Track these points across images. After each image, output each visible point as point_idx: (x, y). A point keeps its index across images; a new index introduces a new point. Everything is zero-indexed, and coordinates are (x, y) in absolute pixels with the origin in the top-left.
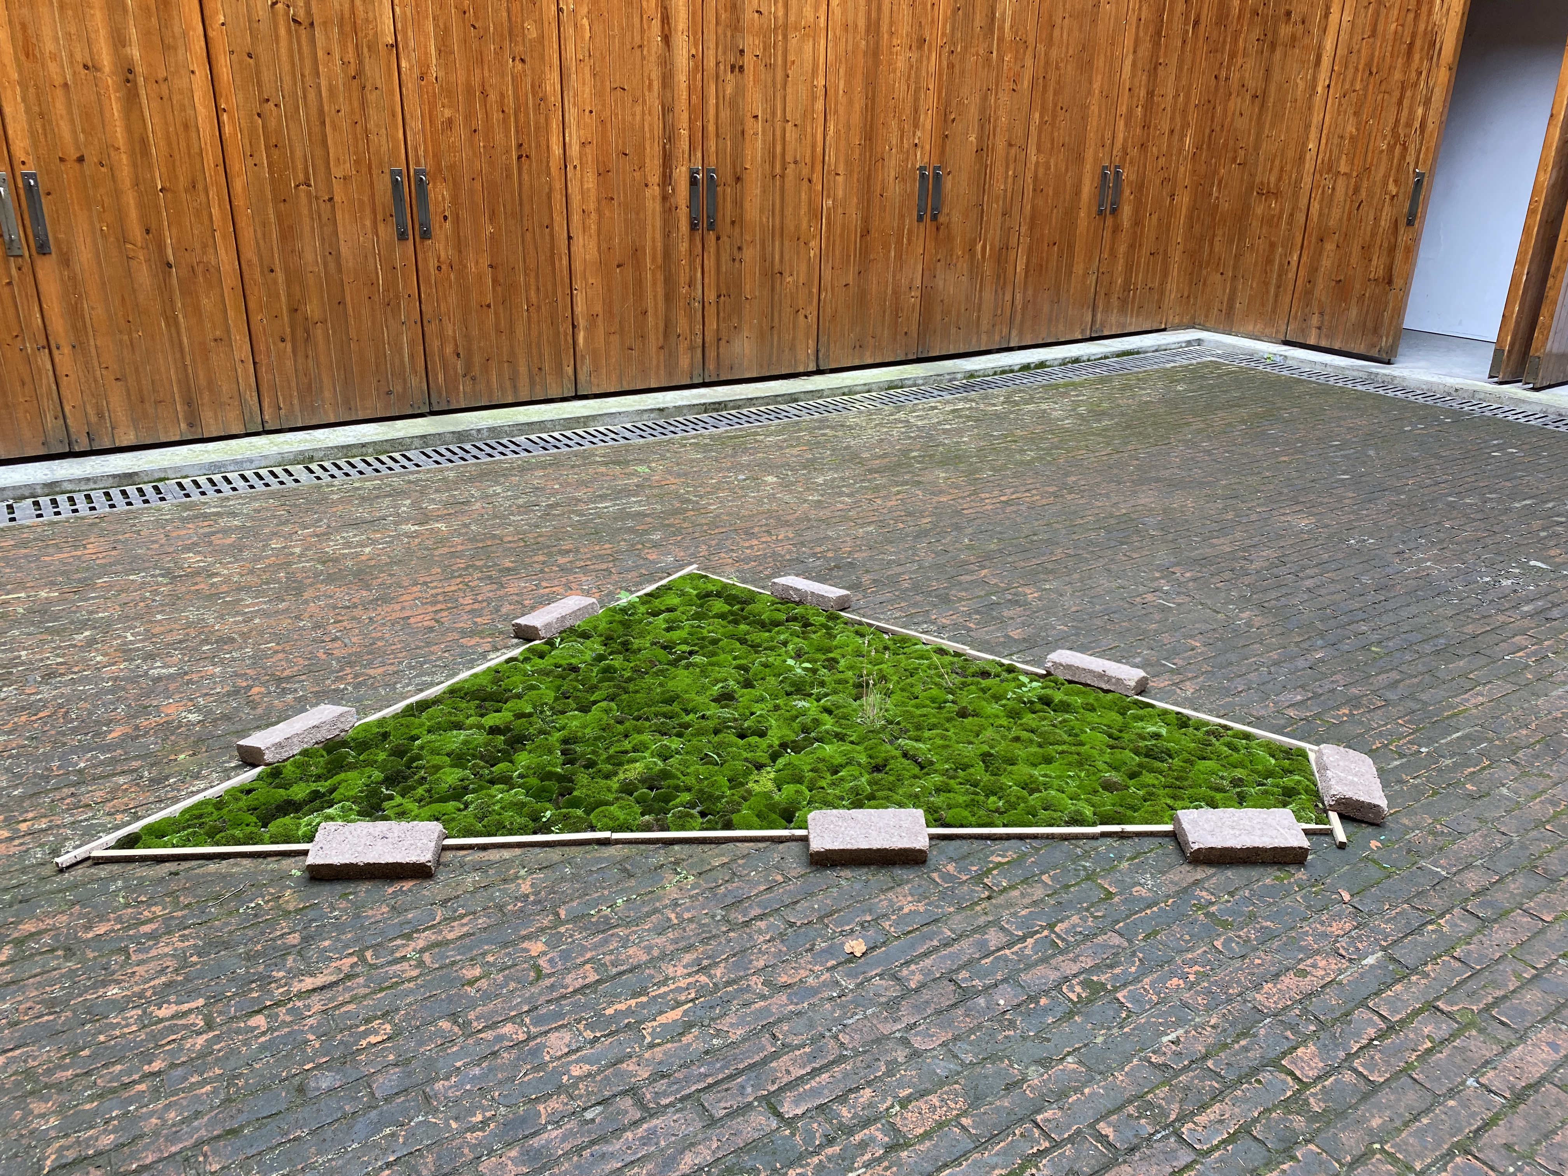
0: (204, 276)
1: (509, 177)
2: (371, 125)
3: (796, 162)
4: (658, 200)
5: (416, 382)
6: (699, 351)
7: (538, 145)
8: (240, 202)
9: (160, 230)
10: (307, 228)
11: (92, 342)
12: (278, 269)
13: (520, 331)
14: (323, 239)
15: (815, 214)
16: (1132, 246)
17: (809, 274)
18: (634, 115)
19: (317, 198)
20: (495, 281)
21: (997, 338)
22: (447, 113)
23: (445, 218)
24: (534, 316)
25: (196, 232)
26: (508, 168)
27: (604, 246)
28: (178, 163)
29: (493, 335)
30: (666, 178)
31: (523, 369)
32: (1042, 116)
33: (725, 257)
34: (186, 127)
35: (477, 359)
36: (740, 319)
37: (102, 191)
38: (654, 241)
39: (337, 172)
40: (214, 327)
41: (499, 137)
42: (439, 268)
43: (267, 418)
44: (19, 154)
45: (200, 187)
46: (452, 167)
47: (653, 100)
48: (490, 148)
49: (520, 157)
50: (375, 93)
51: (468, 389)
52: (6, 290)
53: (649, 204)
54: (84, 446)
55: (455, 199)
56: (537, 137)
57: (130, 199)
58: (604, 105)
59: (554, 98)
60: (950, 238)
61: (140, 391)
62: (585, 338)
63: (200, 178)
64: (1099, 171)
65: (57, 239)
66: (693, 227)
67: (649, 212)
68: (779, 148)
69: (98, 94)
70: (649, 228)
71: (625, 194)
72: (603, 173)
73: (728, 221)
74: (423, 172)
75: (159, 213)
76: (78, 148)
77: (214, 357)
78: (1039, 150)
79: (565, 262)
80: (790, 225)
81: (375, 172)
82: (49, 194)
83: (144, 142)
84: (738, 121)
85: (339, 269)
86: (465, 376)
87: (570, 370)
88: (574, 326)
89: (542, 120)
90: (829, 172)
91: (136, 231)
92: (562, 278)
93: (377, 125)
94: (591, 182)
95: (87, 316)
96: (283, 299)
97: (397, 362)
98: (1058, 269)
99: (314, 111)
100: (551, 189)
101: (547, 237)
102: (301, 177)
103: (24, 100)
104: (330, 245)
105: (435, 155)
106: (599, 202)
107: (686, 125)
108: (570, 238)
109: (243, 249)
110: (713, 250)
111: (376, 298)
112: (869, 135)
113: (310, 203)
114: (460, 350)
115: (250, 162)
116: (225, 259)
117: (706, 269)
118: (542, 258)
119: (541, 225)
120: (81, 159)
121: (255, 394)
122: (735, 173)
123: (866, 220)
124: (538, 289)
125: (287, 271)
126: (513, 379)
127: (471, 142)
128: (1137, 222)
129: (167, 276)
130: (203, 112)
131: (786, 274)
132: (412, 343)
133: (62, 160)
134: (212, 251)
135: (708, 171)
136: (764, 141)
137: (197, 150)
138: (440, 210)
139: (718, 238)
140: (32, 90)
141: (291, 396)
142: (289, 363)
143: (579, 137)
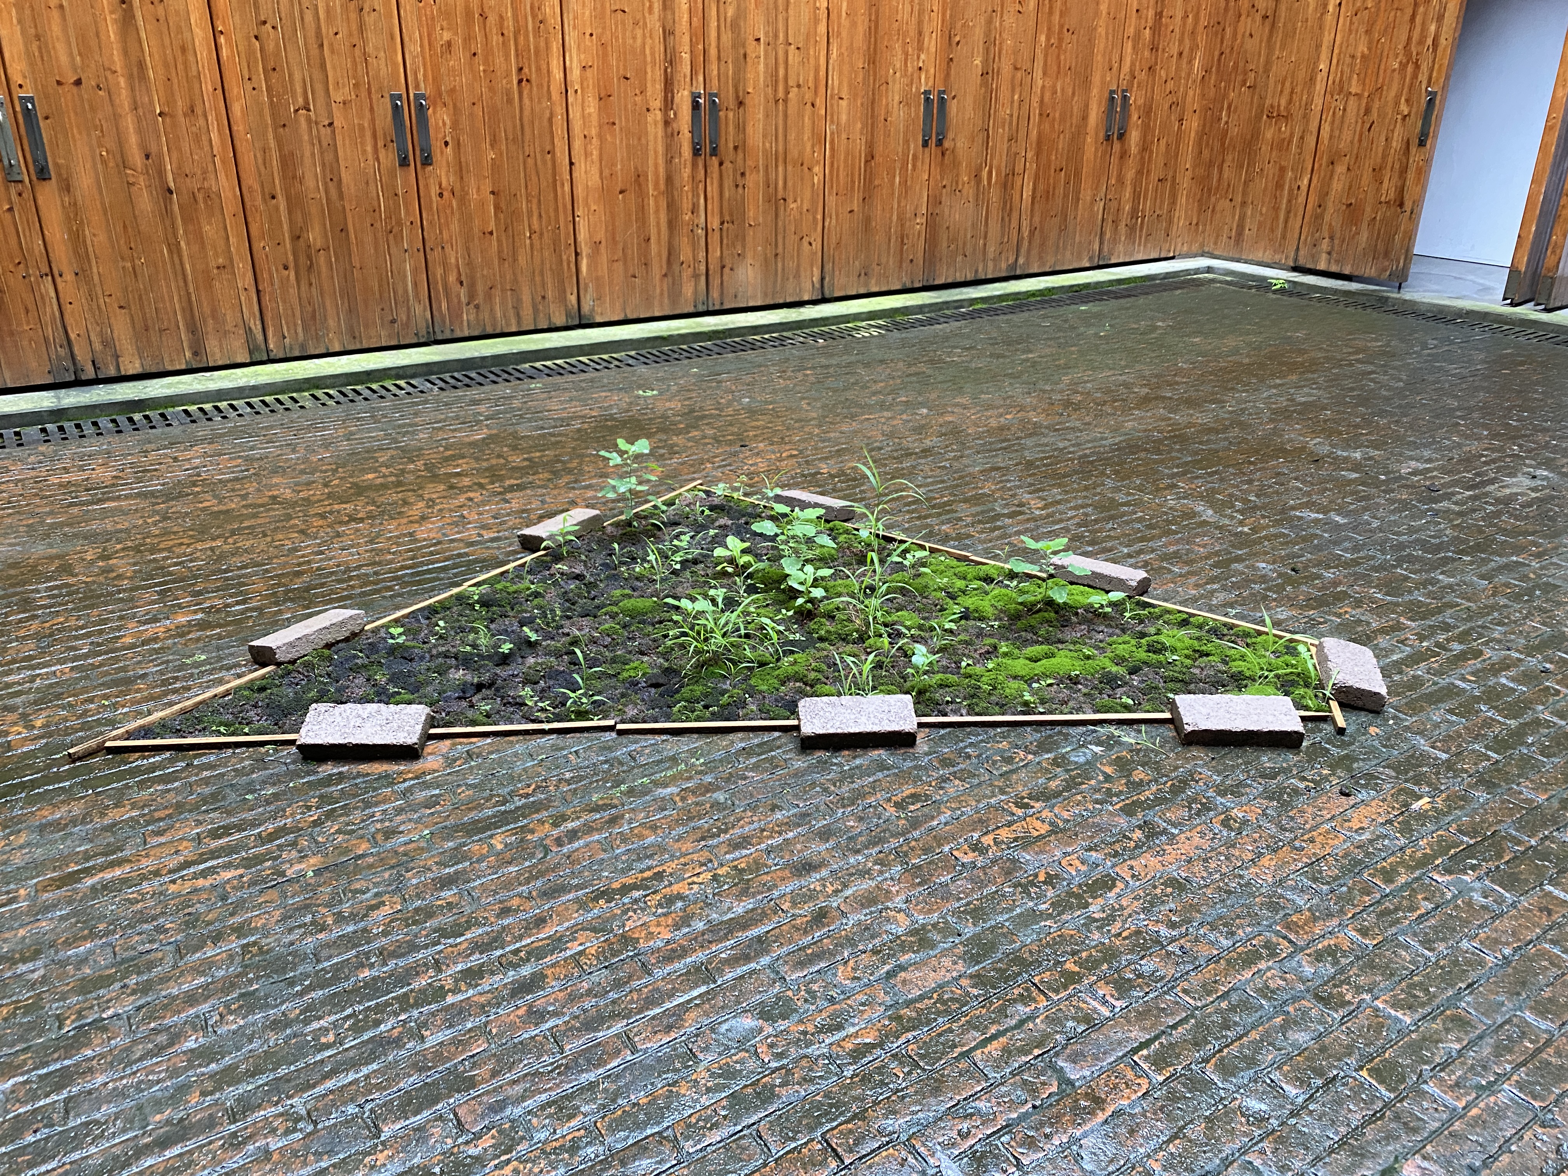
0: (205, 202)
1: (510, 101)
2: (370, 49)
3: (799, 86)
4: (660, 126)
5: (420, 311)
6: (703, 278)
7: (539, 69)
8: (239, 128)
9: (160, 155)
10: (307, 154)
11: (95, 270)
12: (279, 197)
13: (522, 260)
14: (323, 165)
15: (820, 139)
16: (1139, 172)
17: (813, 201)
18: (634, 38)
19: (317, 123)
20: (497, 208)
21: (1004, 266)
22: (447, 36)
23: (446, 144)
24: (537, 243)
25: (196, 157)
26: (508, 93)
27: (606, 172)
28: (176, 86)
29: (496, 262)
30: (668, 103)
31: (526, 298)
32: (1048, 39)
33: (728, 183)
34: (183, 49)
35: (480, 288)
36: (744, 247)
37: (100, 115)
38: (656, 166)
39: (337, 96)
40: (216, 255)
41: (499, 60)
42: (441, 195)
43: (271, 346)
44: (17, 78)
45: (199, 110)
46: (453, 91)
47: (654, 22)
48: (490, 73)
49: (520, 81)
50: (373, 14)
51: (472, 317)
52: (8, 216)
53: (651, 129)
54: (90, 373)
55: (455, 125)
56: (537, 61)
57: (129, 123)
58: (604, 28)
59: (554, 21)
60: (956, 164)
61: (145, 320)
62: (589, 266)
63: (198, 103)
64: (1107, 95)
65: (56, 165)
66: (696, 152)
67: (651, 138)
68: (781, 72)
69: (94, 15)
70: (651, 153)
71: (627, 120)
72: (604, 98)
73: (731, 145)
74: (423, 96)
75: (159, 137)
76: (75, 70)
77: (217, 284)
78: (1045, 73)
79: (567, 188)
80: (794, 153)
81: (374, 97)
82: (47, 118)
83: (141, 65)
84: (739, 43)
85: (341, 196)
86: (468, 304)
87: (573, 299)
88: (577, 254)
89: (542, 44)
90: (832, 97)
91: (136, 157)
92: (565, 206)
93: (376, 49)
94: (592, 107)
95: (89, 242)
96: (286, 227)
97: (400, 292)
98: (1066, 196)
99: (311, 33)
100: (552, 114)
101: (549, 163)
102: (301, 100)
103: (19, 22)
104: (332, 172)
105: (434, 79)
106: (600, 127)
107: (687, 48)
108: (571, 164)
109: (241, 174)
110: (716, 175)
111: (378, 225)
112: (873, 59)
113: (310, 129)
114: (463, 278)
115: (249, 86)
116: (225, 185)
117: (709, 195)
118: (544, 184)
119: (542, 151)
120: (78, 82)
121: (258, 322)
122: (738, 97)
123: (870, 146)
124: (540, 216)
125: (288, 199)
126: (517, 309)
127: (471, 65)
128: (1145, 148)
129: (167, 202)
130: (200, 34)
131: (790, 200)
132: (415, 271)
133: (59, 83)
134: (213, 176)
135: (711, 95)
136: (766, 65)
137: (195, 73)
138: (440, 136)
139: (721, 164)
140: (28, 12)
141: (295, 325)
142: (293, 291)
143: (580, 61)
